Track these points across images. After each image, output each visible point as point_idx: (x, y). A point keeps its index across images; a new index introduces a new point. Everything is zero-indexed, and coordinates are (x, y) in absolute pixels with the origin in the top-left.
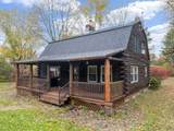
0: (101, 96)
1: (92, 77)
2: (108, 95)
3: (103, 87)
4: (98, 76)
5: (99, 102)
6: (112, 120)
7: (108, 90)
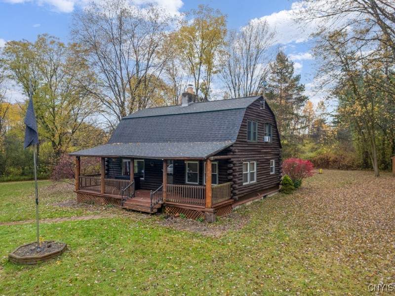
0: (202, 201)
1: (192, 178)
2: (209, 200)
3: (204, 190)
4: (199, 177)
5: (199, 208)
6: (212, 226)
7: (209, 194)
